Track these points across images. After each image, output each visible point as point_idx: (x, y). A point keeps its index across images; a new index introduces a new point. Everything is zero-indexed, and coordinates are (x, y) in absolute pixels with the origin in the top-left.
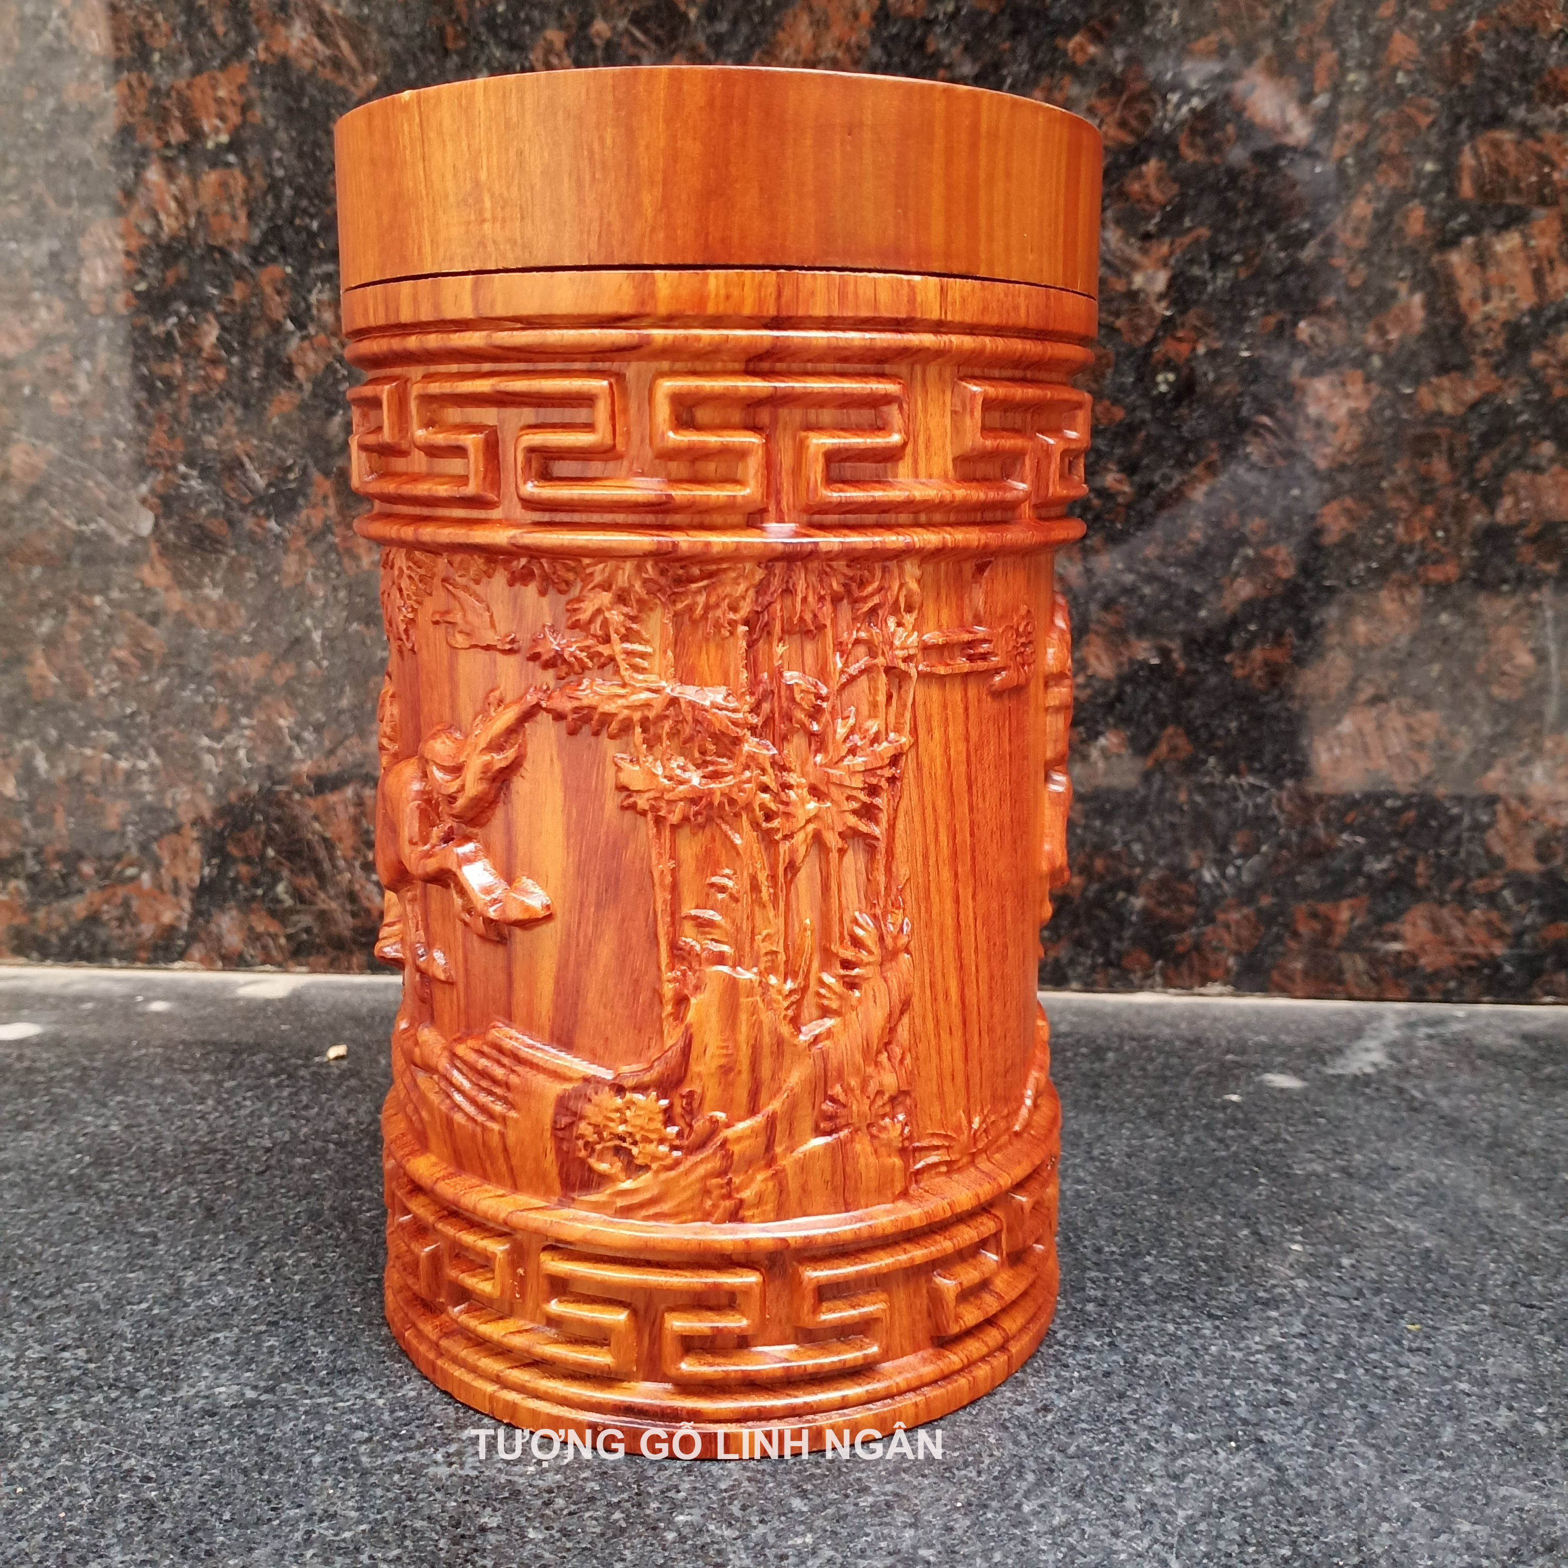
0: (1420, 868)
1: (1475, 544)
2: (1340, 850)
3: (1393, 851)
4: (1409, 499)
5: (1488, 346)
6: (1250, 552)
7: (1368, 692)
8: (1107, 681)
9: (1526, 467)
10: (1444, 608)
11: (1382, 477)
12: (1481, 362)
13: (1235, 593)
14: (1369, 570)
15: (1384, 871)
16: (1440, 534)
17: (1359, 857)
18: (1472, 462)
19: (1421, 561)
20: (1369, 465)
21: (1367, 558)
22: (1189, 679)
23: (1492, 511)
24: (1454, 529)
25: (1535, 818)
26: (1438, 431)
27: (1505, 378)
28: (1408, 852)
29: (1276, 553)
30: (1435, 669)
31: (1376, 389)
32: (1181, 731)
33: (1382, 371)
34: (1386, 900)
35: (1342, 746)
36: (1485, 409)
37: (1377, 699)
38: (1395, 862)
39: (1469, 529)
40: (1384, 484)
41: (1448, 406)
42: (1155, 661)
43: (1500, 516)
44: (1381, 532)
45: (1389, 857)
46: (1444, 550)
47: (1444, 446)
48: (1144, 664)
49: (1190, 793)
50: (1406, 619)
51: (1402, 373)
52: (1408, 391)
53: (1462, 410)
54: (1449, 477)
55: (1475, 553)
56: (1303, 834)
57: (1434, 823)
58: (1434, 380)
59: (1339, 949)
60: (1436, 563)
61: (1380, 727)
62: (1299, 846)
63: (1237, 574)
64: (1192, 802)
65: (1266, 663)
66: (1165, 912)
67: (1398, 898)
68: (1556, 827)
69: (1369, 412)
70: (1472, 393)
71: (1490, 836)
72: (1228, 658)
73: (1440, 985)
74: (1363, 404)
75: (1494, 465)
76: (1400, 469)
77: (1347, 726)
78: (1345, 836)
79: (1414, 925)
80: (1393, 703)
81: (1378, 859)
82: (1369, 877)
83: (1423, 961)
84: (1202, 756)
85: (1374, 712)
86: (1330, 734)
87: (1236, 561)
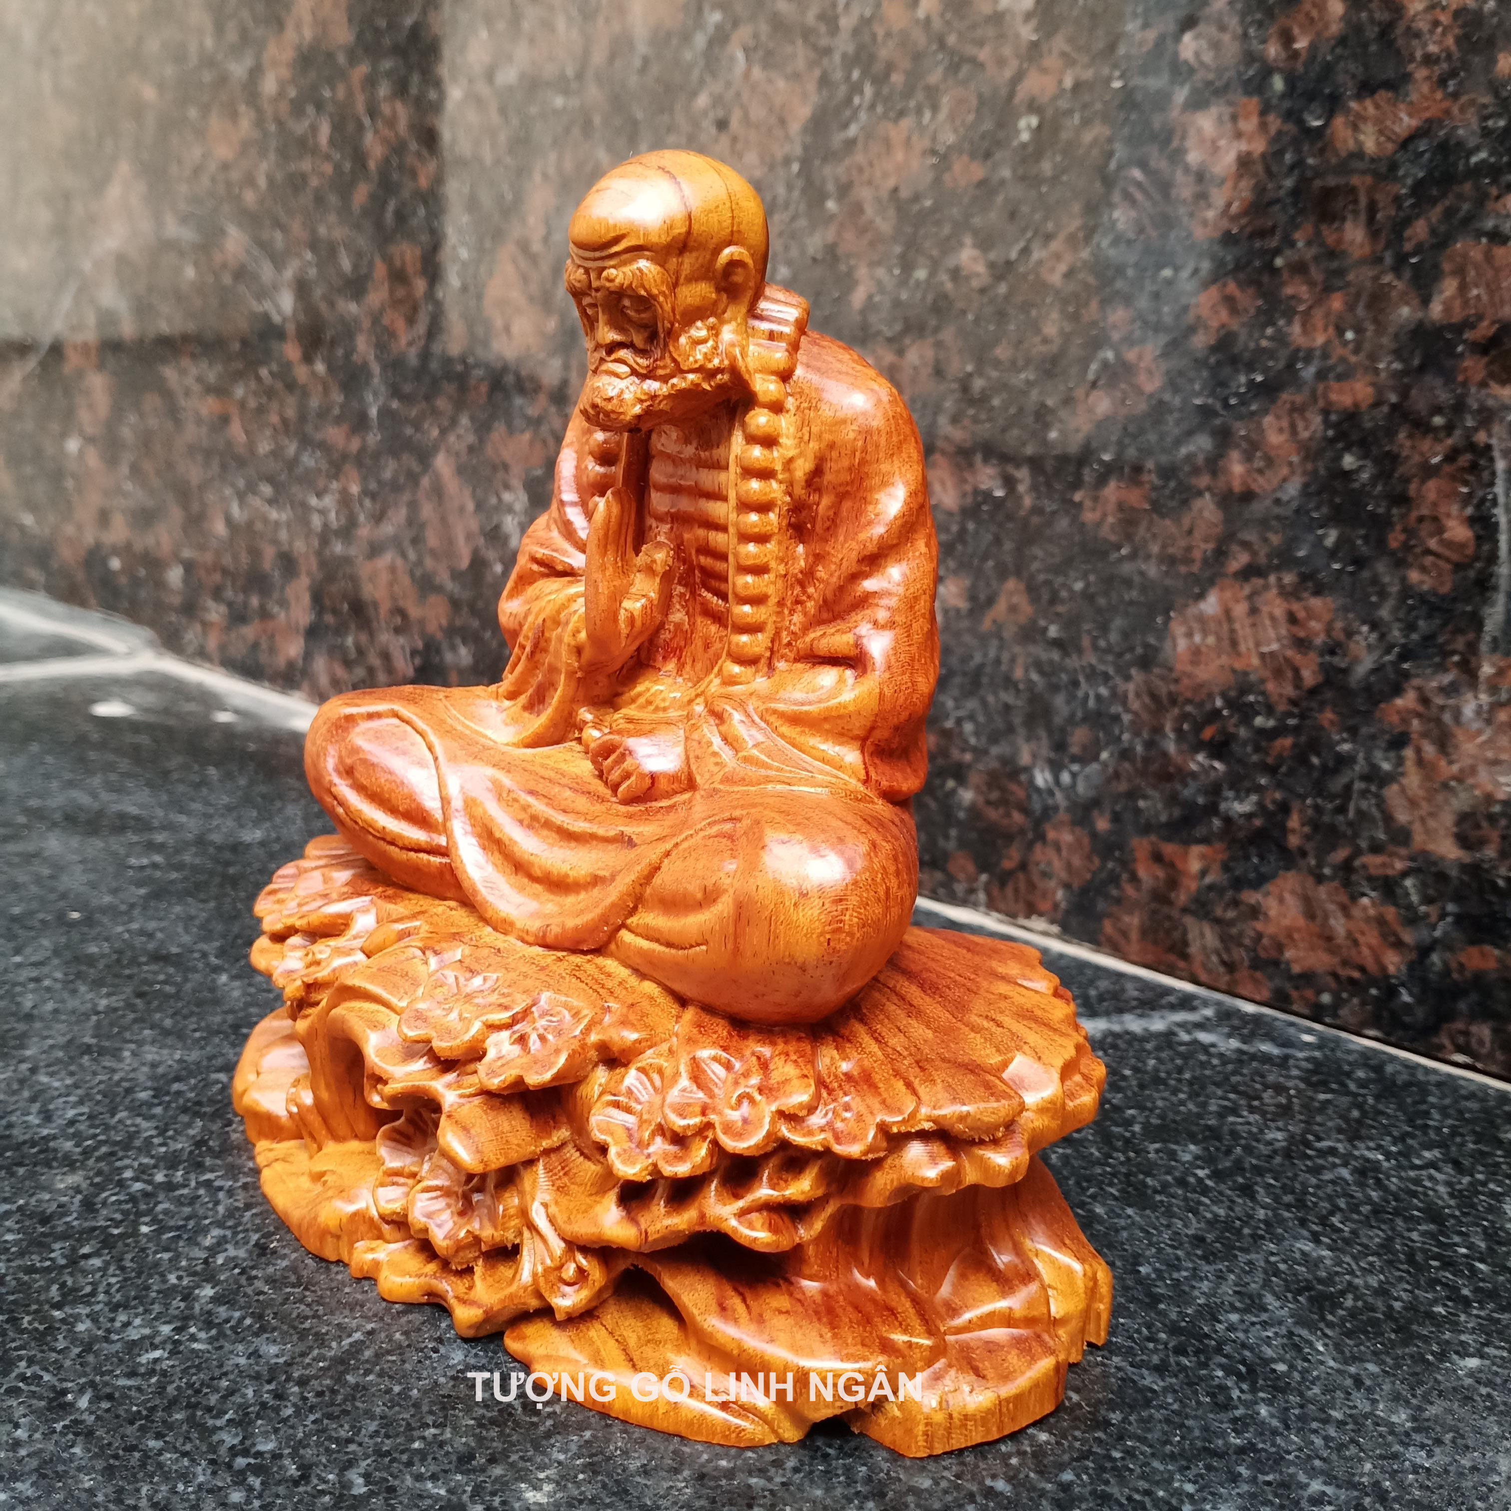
0: (1294, 822)
1: (1398, 354)
2: (1194, 775)
3: (1259, 789)
4: (1312, 284)
5: (1433, 48)
6: (1110, 355)
7: (1239, 560)
8: (950, 514)
9: (1480, 234)
10: (1348, 449)
11: (1277, 252)
12: (1421, 74)
13: (1091, 411)
14: (1251, 383)
15: (1249, 816)
16: (1350, 335)
17: (1215, 791)
18: (1401, 225)
19: (1321, 375)
20: (1262, 234)
21: (1250, 367)
22: (1035, 520)
23: (1426, 301)
24: (1370, 328)
25: (1459, 779)
26: (1355, 180)
27: (1455, 96)
28: (1278, 796)
29: (1140, 357)
30: (1331, 537)
31: (1275, 123)
32: (1022, 586)
33: (1283, 96)
34: (1247, 858)
35: (1205, 633)
36: (1423, 145)
37: (1249, 572)
38: (1260, 805)
39: (1391, 330)
40: (1279, 262)
41: (1370, 142)
42: (999, 493)
43: (1436, 309)
44: (1269, 331)
45: (1254, 798)
46: (1353, 359)
47: (1363, 201)
48: (987, 495)
49: (1027, 671)
50: (1295, 459)
51: (1311, 96)
52: (1317, 123)
53: (1390, 147)
54: (1367, 249)
55: (1397, 366)
56: (1150, 744)
57: (1315, 760)
58: (1353, 105)
59: (1185, 910)
60: (1340, 378)
61: (1254, 611)
62: (1146, 760)
63: (1094, 385)
64: (1030, 683)
65: (1121, 507)
66: (993, 814)
67: (1262, 857)
68: (1489, 798)
69: (1263, 156)
70: (1406, 122)
71: (1392, 792)
72: (1078, 497)
73: (1309, 993)
74: (1259, 146)
75: (1433, 232)
76: (1300, 238)
77: (1211, 605)
78: (1200, 757)
79: (1281, 900)
80: (1272, 579)
81: (1239, 798)
82: (1228, 820)
83: (1289, 954)
84: (1042, 623)
85: (1247, 590)
86: (1192, 611)
87: (1094, 367)
